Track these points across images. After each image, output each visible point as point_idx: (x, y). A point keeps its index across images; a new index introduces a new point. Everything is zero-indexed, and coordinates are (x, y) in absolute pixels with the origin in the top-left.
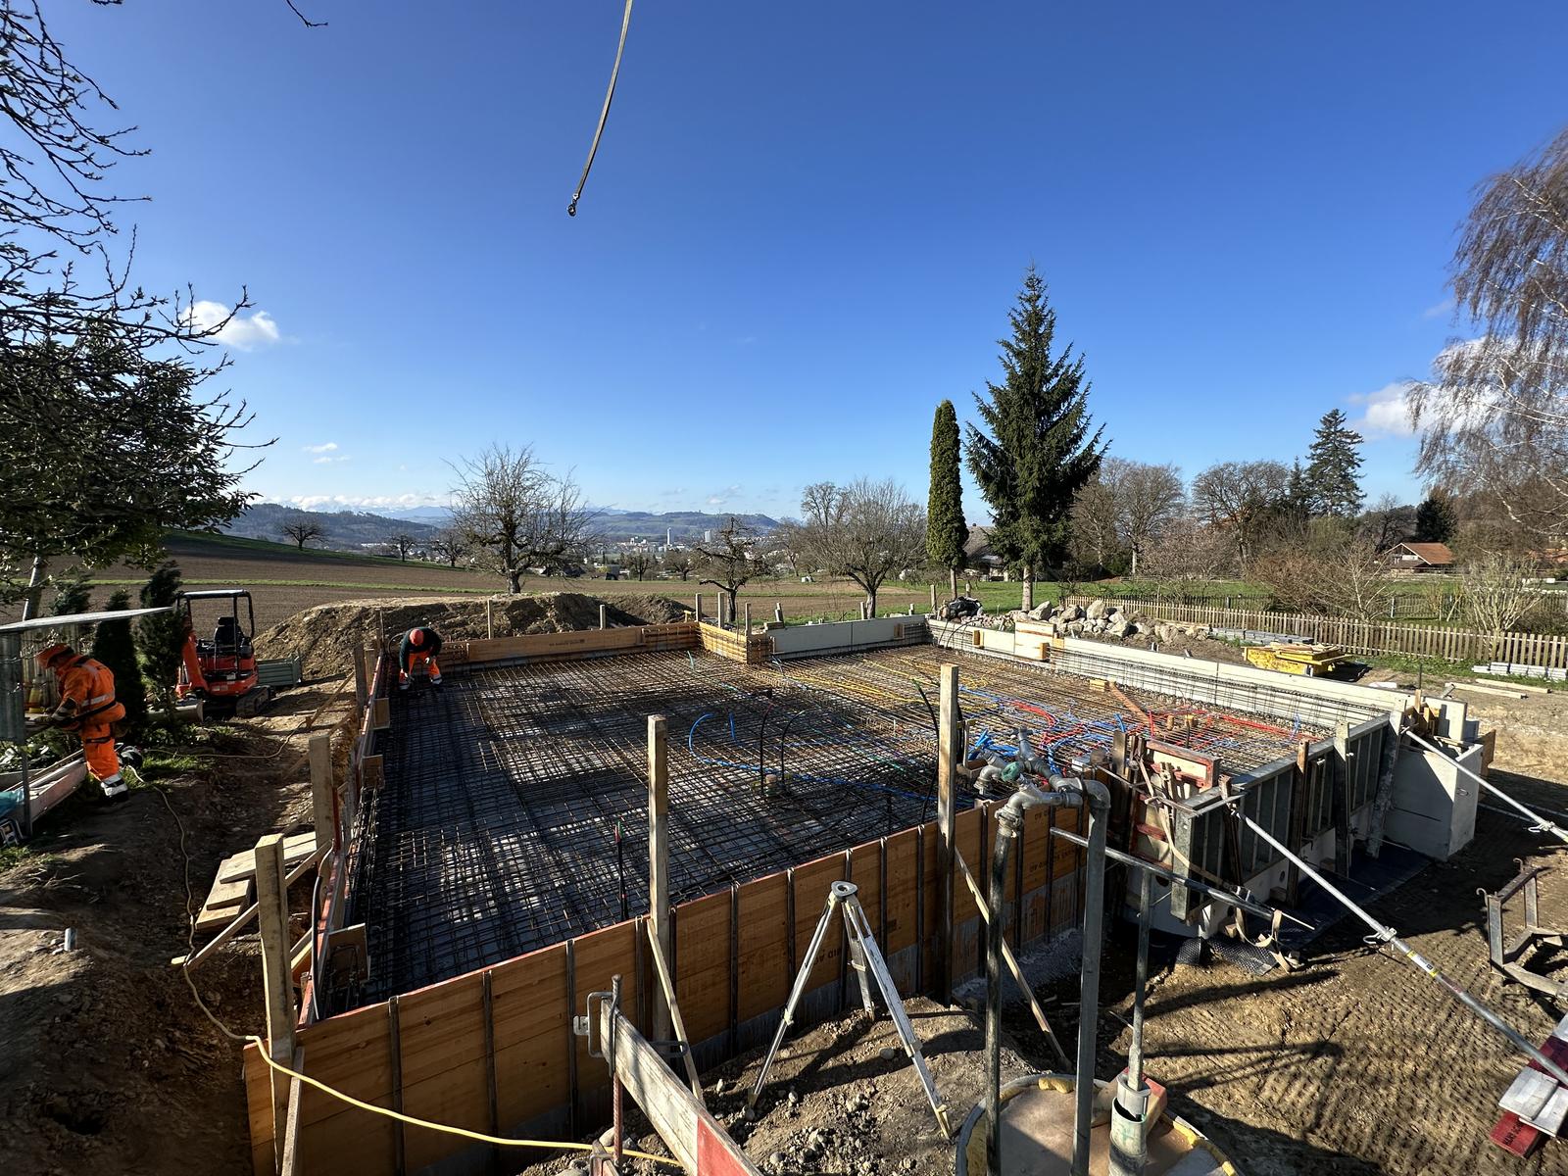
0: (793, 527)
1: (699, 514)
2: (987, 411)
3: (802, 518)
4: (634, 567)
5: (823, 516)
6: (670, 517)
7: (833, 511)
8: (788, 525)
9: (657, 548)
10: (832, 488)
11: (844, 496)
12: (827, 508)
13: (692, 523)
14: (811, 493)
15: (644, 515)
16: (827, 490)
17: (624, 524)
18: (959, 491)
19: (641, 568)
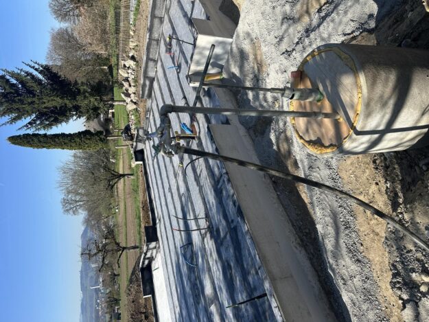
0: (88, 219)
1: (81, 272)
2: (14, 120)
3: (82, 214)
4: (113, 305)
5: (81, 203)
6: (83, 288)
7: (78, 198)
8: (87, 221)
9: (102, 293)
10: (64, 199)
11: (69, 192)
12: (76, 201)
13: (87, 275)
14: (67, 210)
15: (82, 304)
16: (65, 202)
17: (89, 315)
18: (63, 135)
19: (113, 301)
